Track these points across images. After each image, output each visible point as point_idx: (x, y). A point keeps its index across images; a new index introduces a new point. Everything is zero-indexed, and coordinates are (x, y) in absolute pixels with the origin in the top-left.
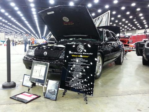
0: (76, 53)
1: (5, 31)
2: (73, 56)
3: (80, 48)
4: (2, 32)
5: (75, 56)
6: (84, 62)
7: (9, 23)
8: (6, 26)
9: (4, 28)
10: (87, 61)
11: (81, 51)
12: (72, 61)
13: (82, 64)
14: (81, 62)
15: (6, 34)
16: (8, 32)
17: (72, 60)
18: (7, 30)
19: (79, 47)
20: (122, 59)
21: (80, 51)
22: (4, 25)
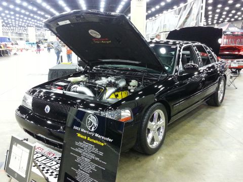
0: (85, 131)
1: (36, 24)
2: (79, 135)
3: (91, 123)
4: (30, 26)
5: (82, 136)
6: (97, 155)
7: (39, 12)
8: (35, 17)
9: (33, 20)
10: (101, 154)
11: (93, 130)
12: (77, 147)
13: (93, 157)
14: (92, 152)
15: (38, 30)
16: (41, 26)
17: (77, 144)
18: (38, 22)
19: (89, 119)
20: (222, 95)
21: (91, 129)
22: (32, 15)
